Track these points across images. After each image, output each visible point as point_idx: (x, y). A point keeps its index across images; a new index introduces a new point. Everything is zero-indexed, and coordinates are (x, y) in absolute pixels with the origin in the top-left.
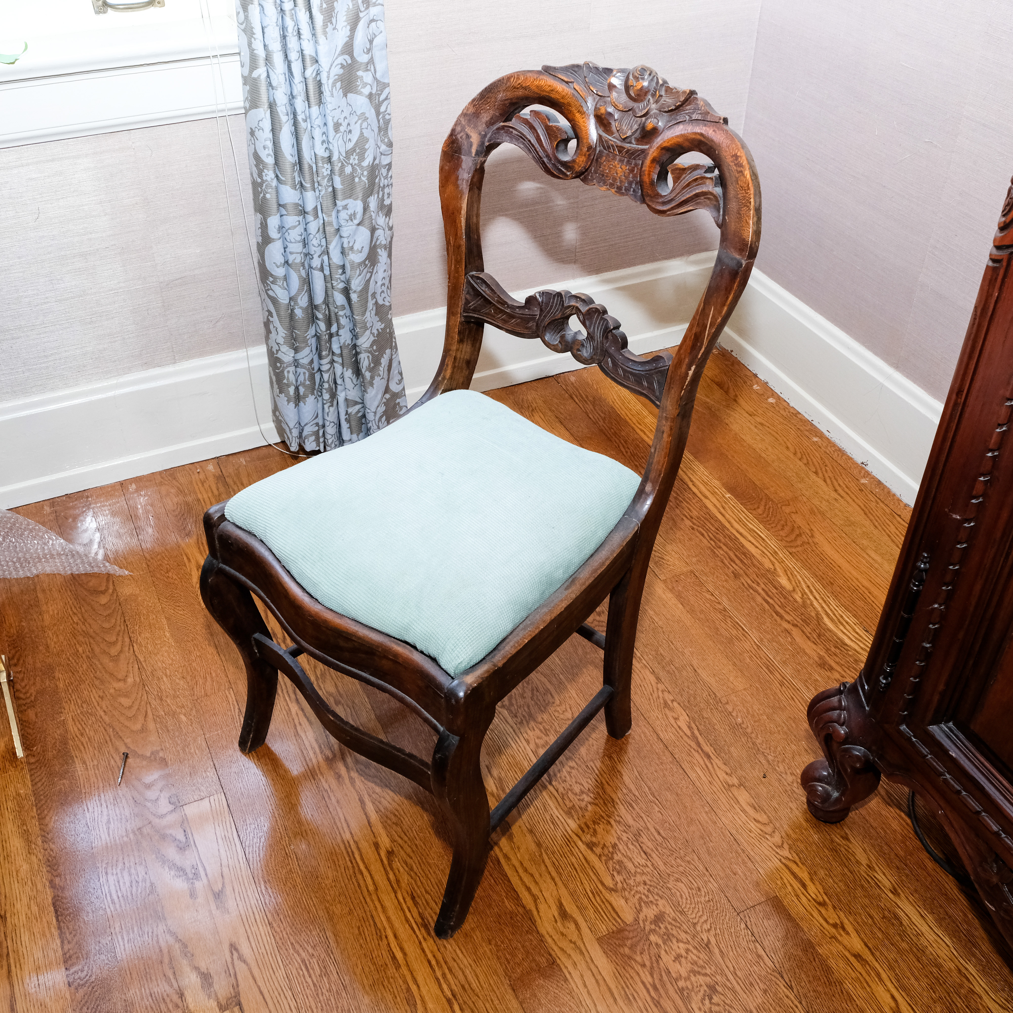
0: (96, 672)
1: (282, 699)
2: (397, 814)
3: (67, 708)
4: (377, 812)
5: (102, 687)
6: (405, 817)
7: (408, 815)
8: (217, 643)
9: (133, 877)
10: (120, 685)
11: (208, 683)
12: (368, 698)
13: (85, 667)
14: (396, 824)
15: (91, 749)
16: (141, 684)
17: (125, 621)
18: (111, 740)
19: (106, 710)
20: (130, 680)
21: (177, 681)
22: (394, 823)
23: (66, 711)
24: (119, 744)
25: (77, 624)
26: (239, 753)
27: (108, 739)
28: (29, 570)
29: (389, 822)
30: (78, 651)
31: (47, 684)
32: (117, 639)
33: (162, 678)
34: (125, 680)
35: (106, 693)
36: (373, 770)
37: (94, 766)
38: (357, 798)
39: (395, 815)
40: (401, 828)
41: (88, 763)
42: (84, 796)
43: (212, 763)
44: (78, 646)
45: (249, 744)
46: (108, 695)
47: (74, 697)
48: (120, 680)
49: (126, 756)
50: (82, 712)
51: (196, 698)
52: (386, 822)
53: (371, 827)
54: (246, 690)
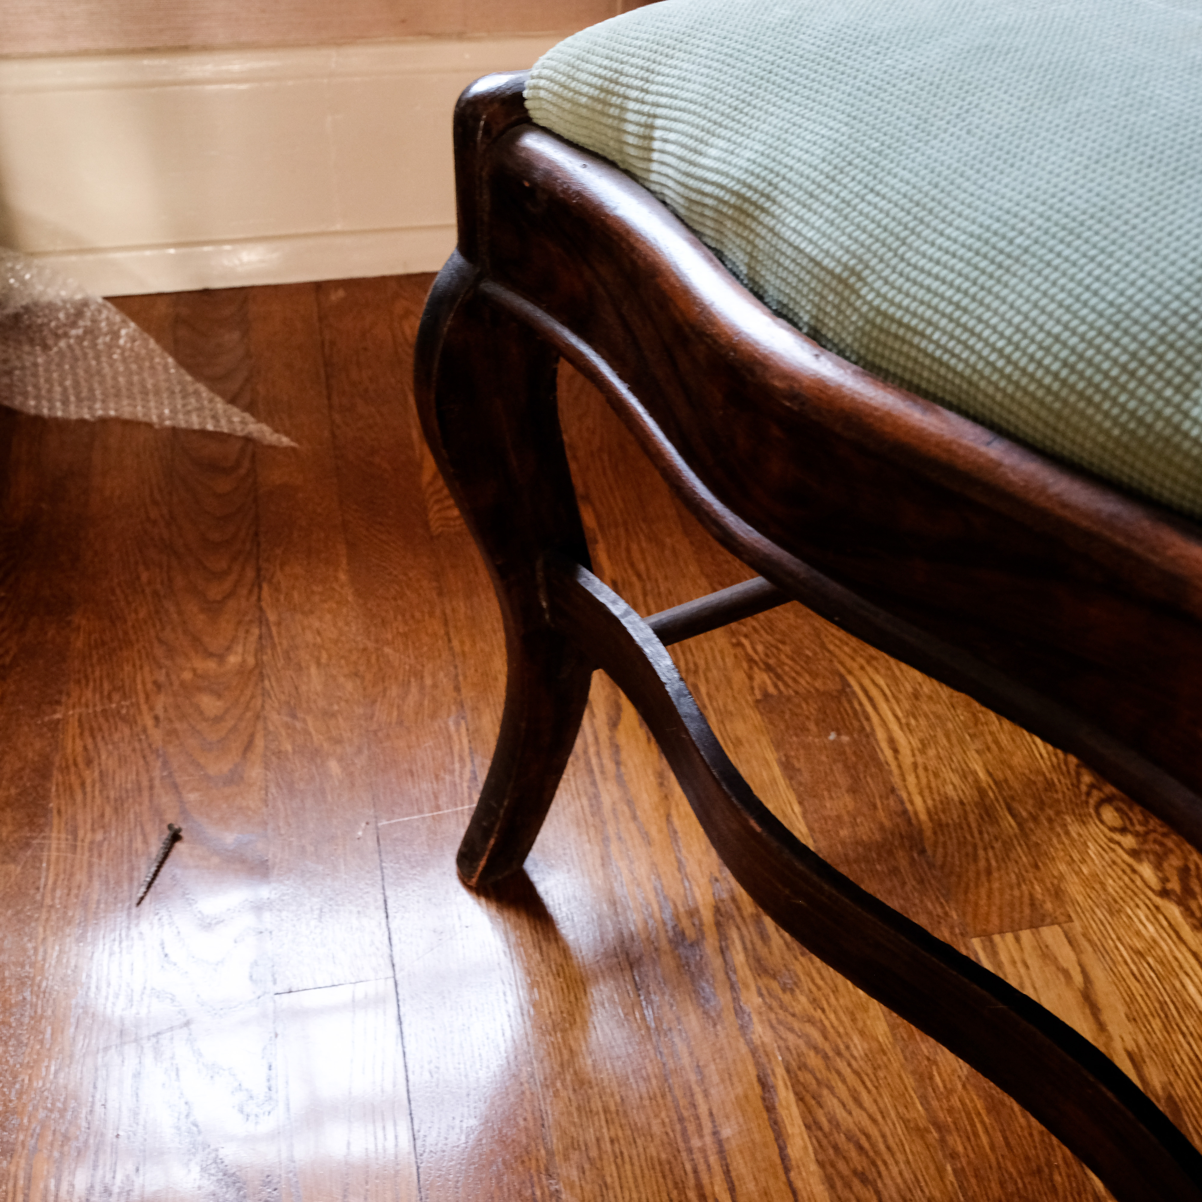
0: (163, 629)
1: (581, 764)
2: (866, 1145)
3: (75, 694)
4: (808, 1127)
5: (168, 663)
6: (887, 1157)
7: (900, 1156)
8: (448, 611)
9: (100, 1172)
10: (211, 665)
11: (410, 697)
12: (801, 803)
13: (142, 614)
14: (864, 1180)
15: (98, 801)
16: (257, 672)
17: (256, 534)
18: (151, 788)
19: (161, 714)
20: (233, 659)
21: (341, 679)
22: (855, 1172)
23: (71, 702)
24: (166, 799)
25: (155, 523)
26: (455, 884)
27: (145, 783)
28: (90, 408)
29: (841, 1166)
30: (138, 578)
31: (50, 634)
32: (230, 568)
33: (308, 668)
34: (221, 658)
35: (174, 677)
36: (803, 999)
37: (92, 842)
38: (753, 1072)
39: (860, 1148)
40: (877, 1193)
41: (81, 833)
42: (44, 916)
43: (380, 897)
44: (141, 568)
45: (483, 863)
46: (176, 683)
47: (97, 673)
48: (211, 655)
49: (175, 837)
50: (104, 711)
51: (375, 726)
52: (833, 1165)
53: (787, 1170)
54: (498, 730)
